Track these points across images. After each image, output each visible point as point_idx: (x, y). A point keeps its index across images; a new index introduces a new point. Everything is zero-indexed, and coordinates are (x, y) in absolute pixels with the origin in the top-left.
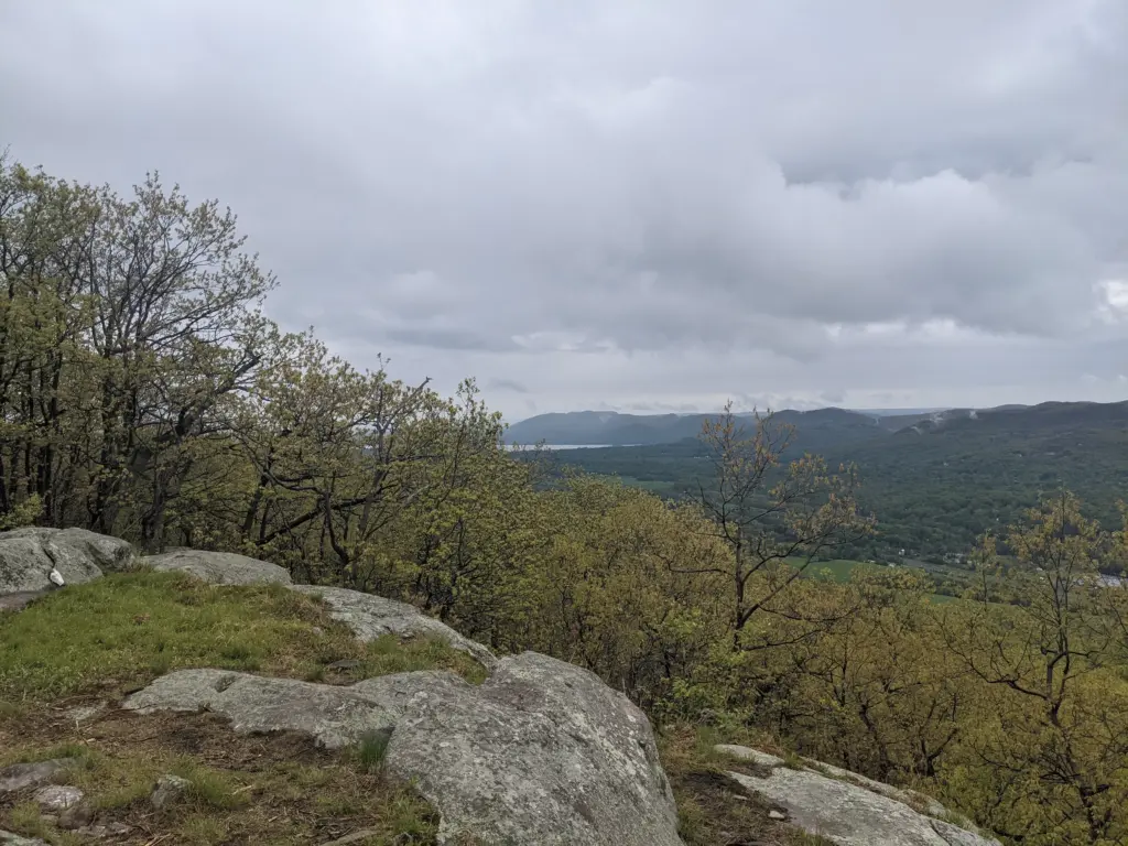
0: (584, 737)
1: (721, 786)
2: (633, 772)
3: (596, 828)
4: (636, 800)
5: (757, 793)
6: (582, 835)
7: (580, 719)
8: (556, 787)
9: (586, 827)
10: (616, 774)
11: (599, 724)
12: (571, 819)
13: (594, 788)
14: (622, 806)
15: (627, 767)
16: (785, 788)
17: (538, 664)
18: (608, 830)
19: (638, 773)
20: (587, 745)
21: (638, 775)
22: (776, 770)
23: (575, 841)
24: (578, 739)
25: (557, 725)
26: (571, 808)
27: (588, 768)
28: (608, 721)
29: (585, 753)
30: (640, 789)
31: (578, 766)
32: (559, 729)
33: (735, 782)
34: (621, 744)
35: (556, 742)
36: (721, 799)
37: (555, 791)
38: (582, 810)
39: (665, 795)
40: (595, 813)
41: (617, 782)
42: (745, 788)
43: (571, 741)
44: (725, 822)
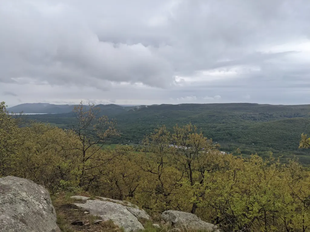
0: (25, 199)
1: (71, 207)
2: (42, 207)
3: (27, 225)
4: (42, 215)
5: (81, 208)
6: (22, 228)
7: (24, 194)
8: (14, 215)
9: (24, 225)
10: (36, 209)
11: (31, 195)
12: (18, 224)
13: (27, 214)
14: (37, 218)
15: (40, 206)
16: (89, 205)
17: (11, 179)
18: (31, 225)
19: (43, 207)
20: (26, 201)
21: (43, 208)
22: (87, 201)
23: (19, 230)
24: (23, 200)
25: (16, 197)
26: (19, 221)
27: (25, 208)
28: (34, 194)
29: (25, 204)
30: (44, 212)
31: (22, 208)
32: (16, 198)
33: (76, 206)
34: (38, 200)
35: (15, 202)
36: (71, 211)
37: (13, 216)
38: (23, 221)
39: (53, 212)
40: (27, 221)
41: (36, 211)
42: (78, 207)
43: (20, 201)
44: (71, 217)
